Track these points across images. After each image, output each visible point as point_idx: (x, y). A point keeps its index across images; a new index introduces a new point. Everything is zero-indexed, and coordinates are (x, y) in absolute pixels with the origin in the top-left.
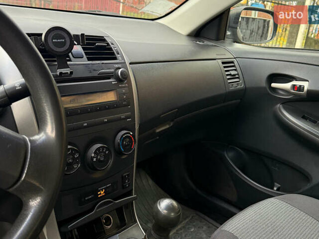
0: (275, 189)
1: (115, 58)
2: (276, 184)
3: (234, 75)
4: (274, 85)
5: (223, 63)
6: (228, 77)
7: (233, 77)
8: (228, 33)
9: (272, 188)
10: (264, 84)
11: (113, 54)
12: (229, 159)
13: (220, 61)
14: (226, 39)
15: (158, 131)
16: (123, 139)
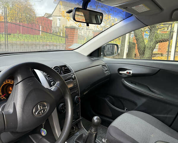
0: (125, 110)
1: (71, 72)
2: (125, 108)
3: (107, 70)
4: (120, 72)
5: (102, 66)
6: (105, 71)
7: (106, 70)
8: (102, 53)
9: (124, 110)
10: (117, 72)
11: (70, 70)
12: (107, 101)
13: (101, 66)
14: (101, 56)
15: (84, 94)
16: (77, 99)
